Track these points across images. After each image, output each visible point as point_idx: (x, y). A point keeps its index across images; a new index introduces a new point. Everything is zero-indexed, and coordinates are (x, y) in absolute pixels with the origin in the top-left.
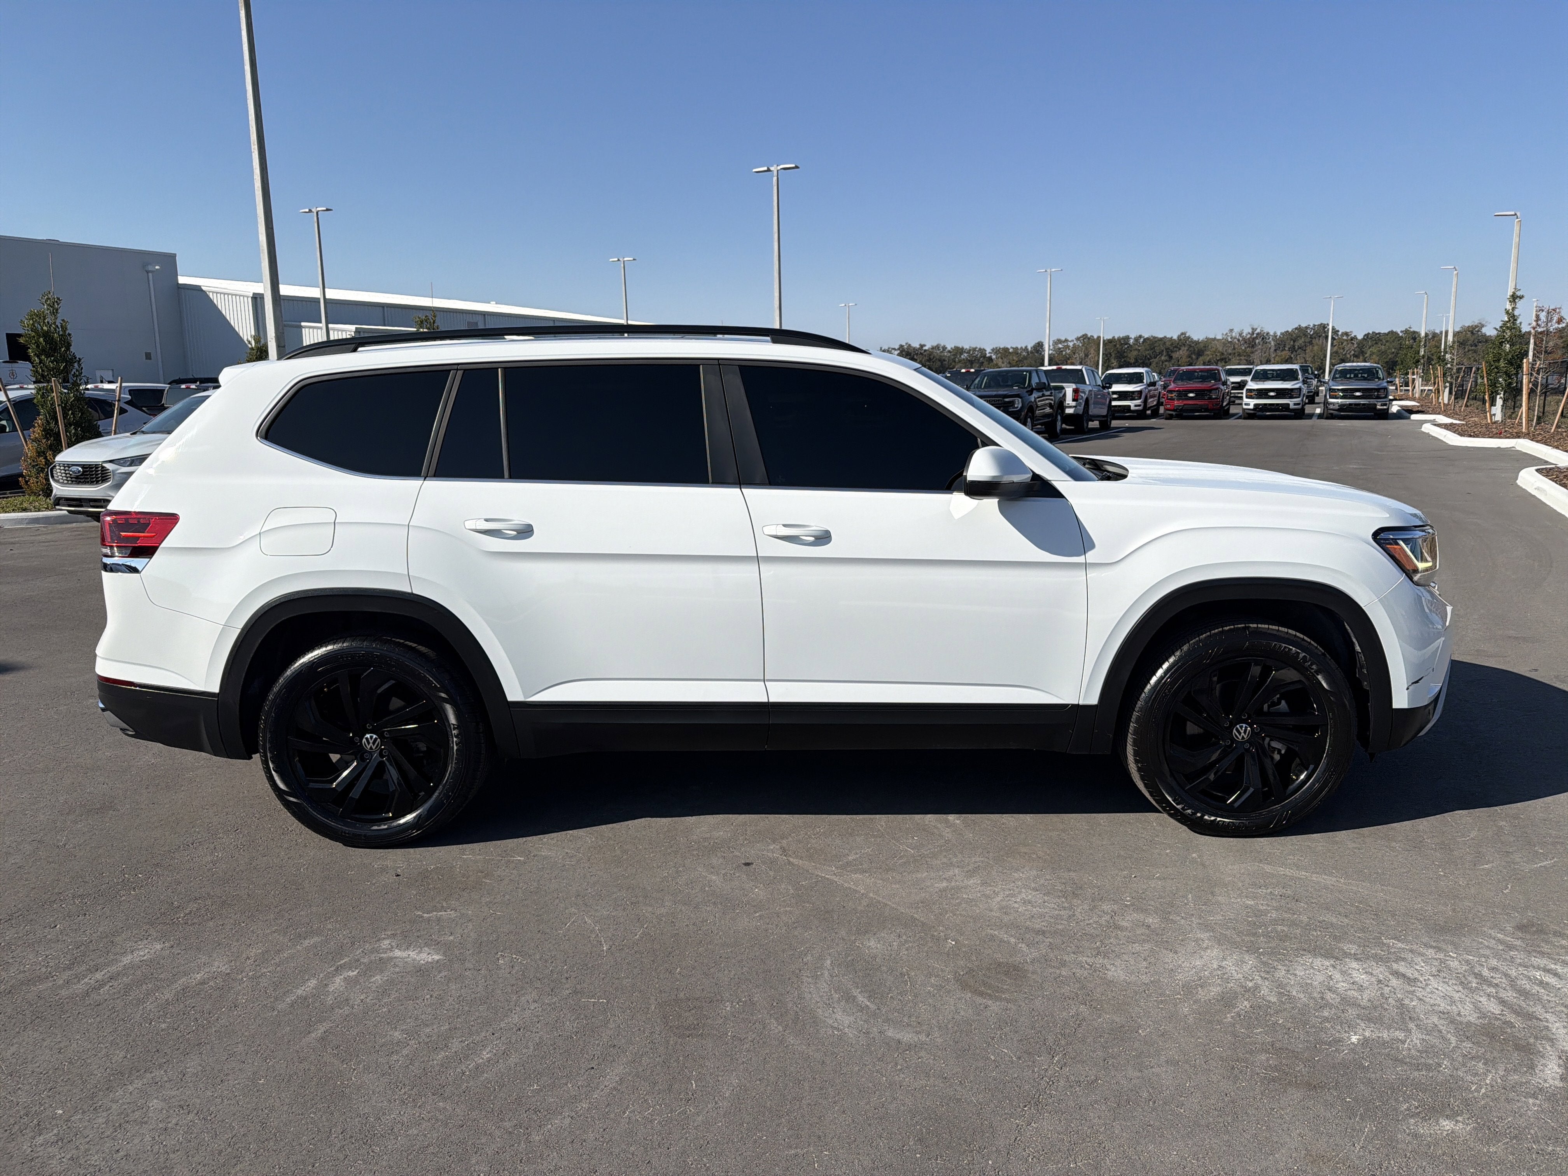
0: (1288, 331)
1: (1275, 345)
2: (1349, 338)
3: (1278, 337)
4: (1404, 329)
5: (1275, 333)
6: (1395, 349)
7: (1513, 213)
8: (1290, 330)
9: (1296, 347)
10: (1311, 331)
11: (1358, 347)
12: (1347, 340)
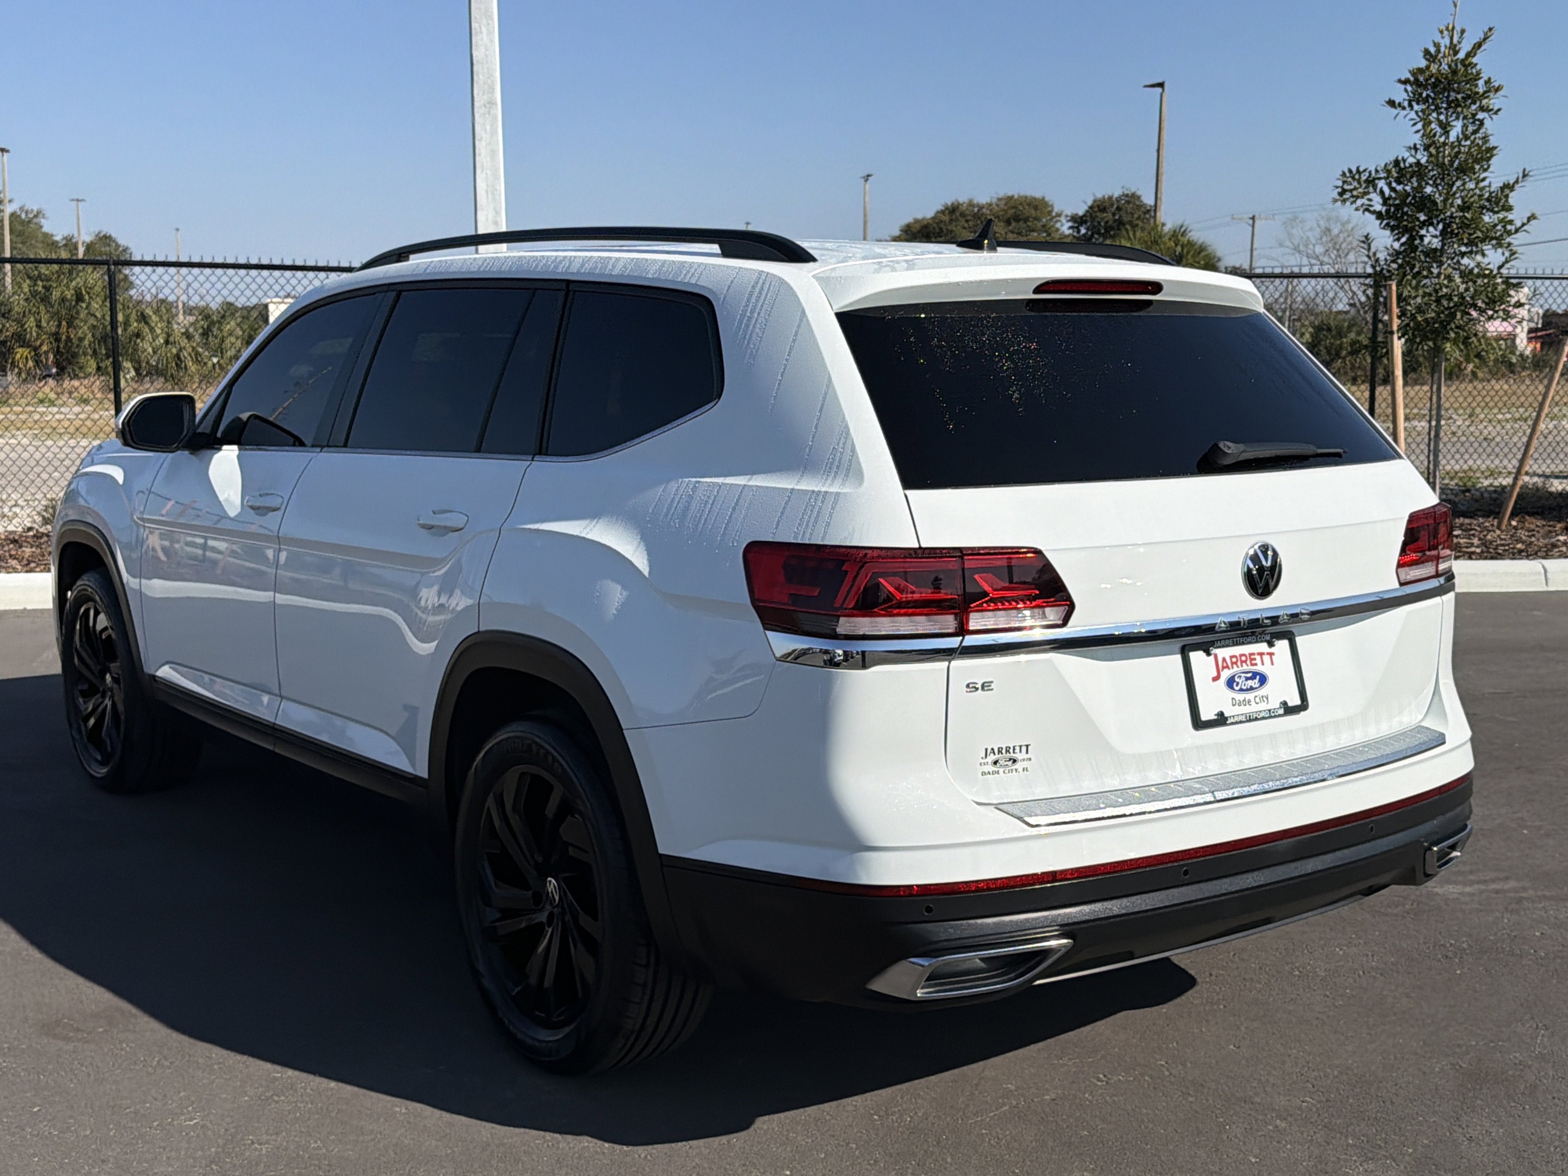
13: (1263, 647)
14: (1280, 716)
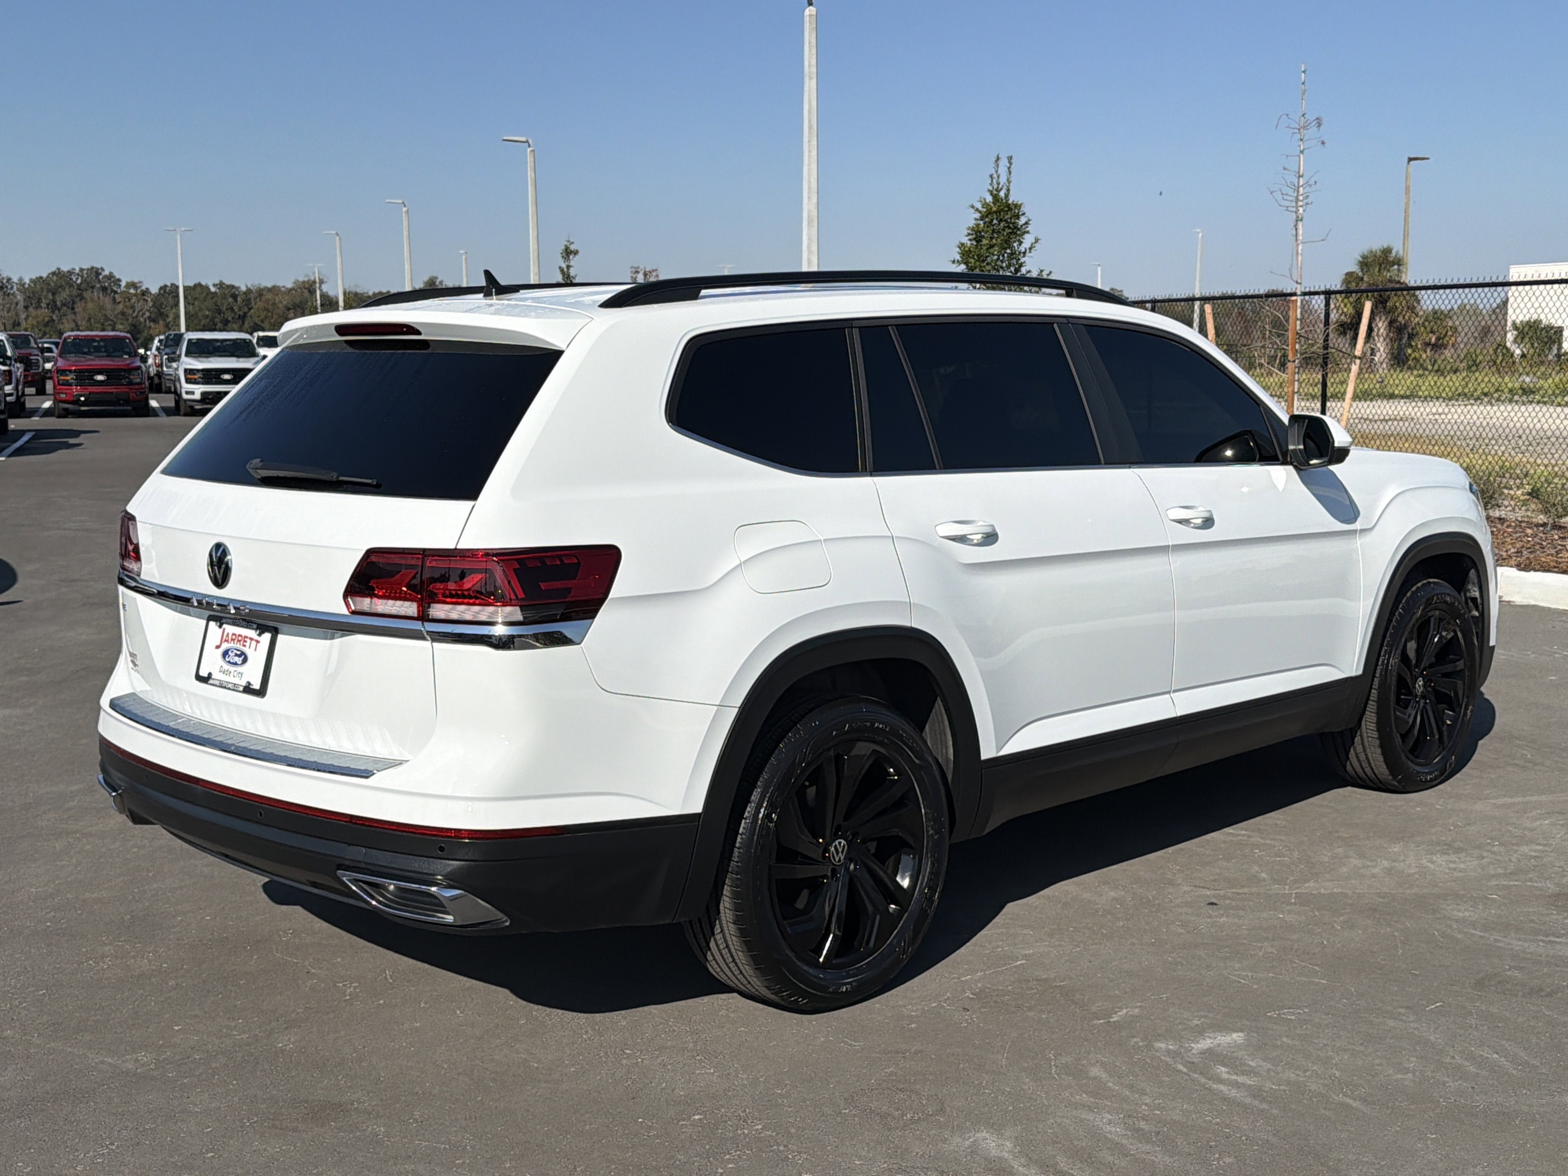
0: (41, 278)
1: (25, 300)
2: (139, 291)
3: (27, 286)
4: (217, 282)
5: (21, 279)
6: (209, 310)
7: (524, 139)
8: (45, 275)
9: (59, 303)
10: (77, 279)
11: (153, 306)
12: (135, 295)
13: (251, 633)
14: (239, 691)
